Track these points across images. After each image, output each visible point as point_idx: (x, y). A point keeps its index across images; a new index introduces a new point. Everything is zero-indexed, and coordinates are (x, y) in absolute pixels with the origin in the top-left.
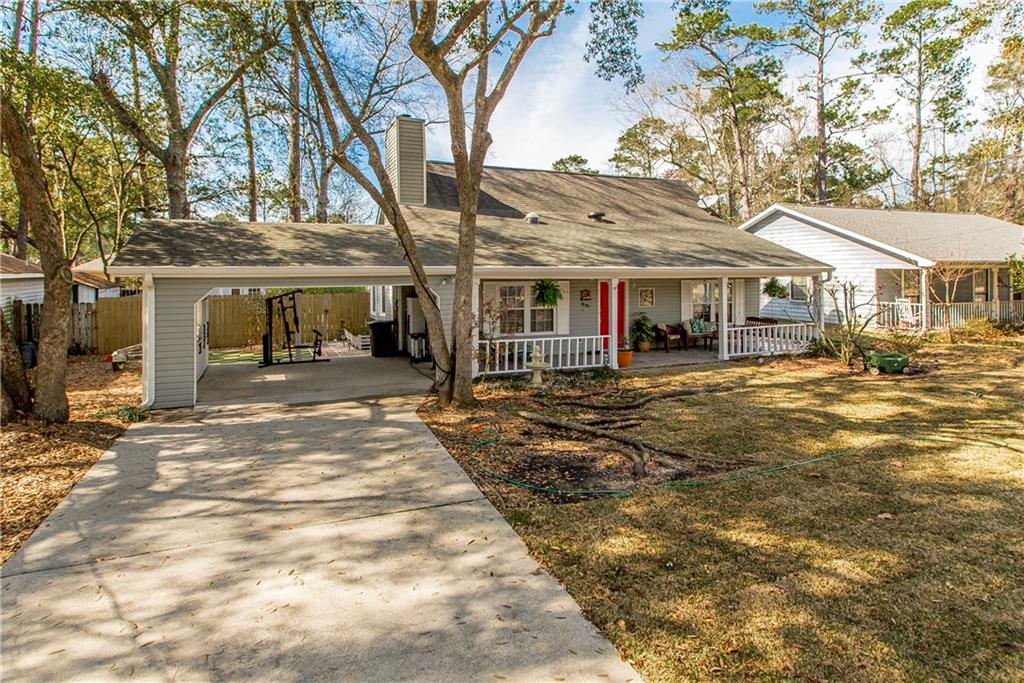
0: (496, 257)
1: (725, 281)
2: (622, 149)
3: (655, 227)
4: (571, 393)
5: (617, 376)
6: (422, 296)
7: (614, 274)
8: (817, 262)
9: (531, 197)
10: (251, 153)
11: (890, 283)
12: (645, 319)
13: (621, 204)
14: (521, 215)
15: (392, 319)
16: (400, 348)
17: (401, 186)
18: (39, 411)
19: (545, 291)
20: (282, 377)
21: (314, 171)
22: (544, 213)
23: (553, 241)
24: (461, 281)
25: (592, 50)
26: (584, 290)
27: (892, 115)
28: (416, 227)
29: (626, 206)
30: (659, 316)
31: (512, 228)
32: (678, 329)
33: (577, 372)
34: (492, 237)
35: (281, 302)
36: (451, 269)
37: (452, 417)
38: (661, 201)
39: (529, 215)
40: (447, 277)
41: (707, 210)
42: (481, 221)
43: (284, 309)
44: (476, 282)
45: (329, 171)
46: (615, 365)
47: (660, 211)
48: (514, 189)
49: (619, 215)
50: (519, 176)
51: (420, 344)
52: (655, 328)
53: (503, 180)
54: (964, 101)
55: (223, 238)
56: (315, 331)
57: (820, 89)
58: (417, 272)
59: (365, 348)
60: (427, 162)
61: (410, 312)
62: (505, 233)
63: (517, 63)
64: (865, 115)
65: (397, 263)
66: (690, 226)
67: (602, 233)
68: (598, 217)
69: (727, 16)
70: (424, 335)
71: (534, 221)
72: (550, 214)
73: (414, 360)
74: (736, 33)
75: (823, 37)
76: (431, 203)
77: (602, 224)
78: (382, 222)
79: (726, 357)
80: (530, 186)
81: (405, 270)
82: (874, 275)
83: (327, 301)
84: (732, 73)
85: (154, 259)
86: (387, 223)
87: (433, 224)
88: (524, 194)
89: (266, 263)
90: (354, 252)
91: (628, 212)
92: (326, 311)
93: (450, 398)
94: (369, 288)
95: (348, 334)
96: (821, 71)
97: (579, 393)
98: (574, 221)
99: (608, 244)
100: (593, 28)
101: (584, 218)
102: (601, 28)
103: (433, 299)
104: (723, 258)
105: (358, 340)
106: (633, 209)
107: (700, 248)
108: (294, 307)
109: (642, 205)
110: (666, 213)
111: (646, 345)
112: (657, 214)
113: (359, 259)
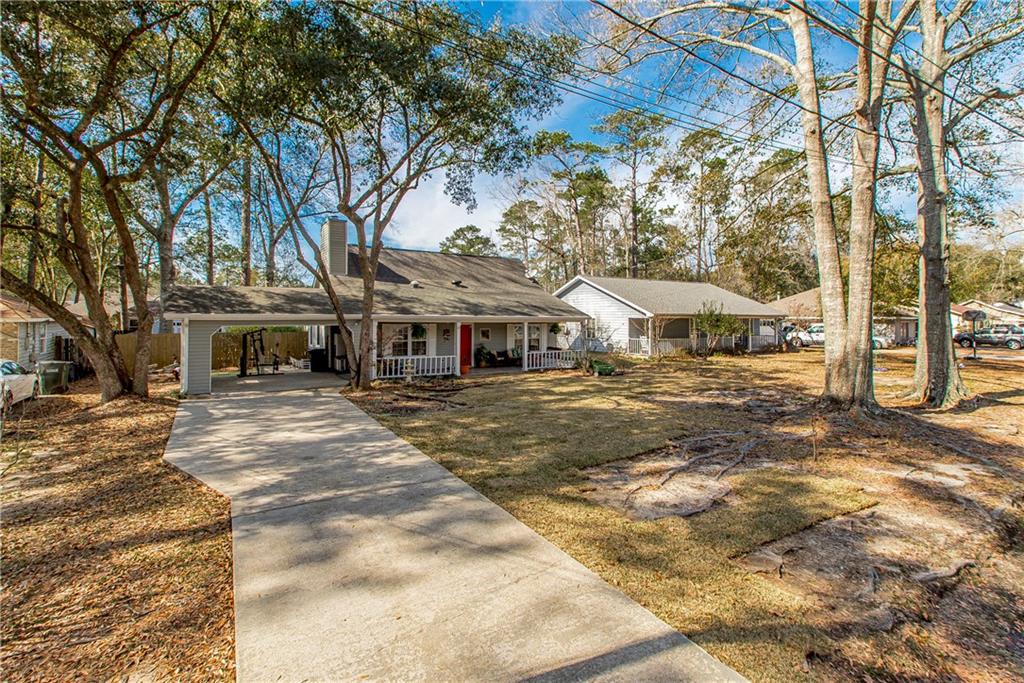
0: (389, 309)
1: (526, 324)
2: (506, 222)
3: (493, 291)
4: (427, 385)
5: (457, 378)
6: (343, 331)
7: (458, 319)
8: (583, 314)
9: (417, 269)
10: (210, 223)
11: (637, 327)
12: (483, 347)
13: (475, 275)
14: (408, 282)
15: (324, 347)
16: (330, 366)
17: (331, 266)
18: (136, 390)
19: (418, 329)
20: (257, 381)
21: (263, 240)
22: (424, 280)
23: (425, 299)
24: (365, 323)
25: (448, 188)
26: (446, 330)
27: (675, 212)
28: (339, 290)
29: (479, 276)
30: (492, 346)
31: (403, 291)
32: (504, 354)
33: (434, 377)
34: (388, 297)
35: (252, 336)
36: (360, 316)
37: (358, 394)
38: (502, 272)
39: (413, 283)
40: (358, 321)
41: (530, 279)
42: (378, 286)
43: (254, 341)
44: (375, 324)
45: (276, 242)
46: (458, 373)
47: (500, 279)
48: (405, 264)
49: (473, 283)
50: (409, 254)
51: (342, 362)
52: (489, 353)
53: (399, 258)
54: (730, 202)
55: (224, 297)
56: (275, 355)
57: (634, 190)
58: (340, 318)
59: (306, 367)
60: (349, 245)
61: (336, 343)
62: (399, 294)
63: (398, 203)
64: (660, 211)
65: (330, 312)
66: (516, 290)
67: (459, 294)
68: (457, 284)
69: (569, 136)
70: (344, 357)
71: (416, 286)
72: (428, 281)
73: (338, 373)
74: (577, 148)
75: (636, 153)
76: (350, 274)
77: (460, 289)
78: (317, 286)
79: (526, 369)
80: (416, 262)
81: (334, 316)
82: (627, 322)
83: (278, 337)
84: (574, 177)
85: (187, 309)
86: (321, 287)
87: (350, 288)
88: (412, 268)
89: (248, 312)
90: (302, 306)
91: (478, 280)
92: (277, 345)
93: (357, 385)
94: (307, 328)
95: (292, 360)
96: (634, 177)
97: (430, 385)
98: (441, 285)
99: (463, 302)
100: (448, 175)
101: (449, 284)
102: (452, 175)
103: (350, 334)
104: (526, 310)
105: (301, 363)
106: (482, 277)
107: (516, 304)
108: (261, 340)
109: (489, 276)
110: (505, 280)
111: (483, 364)
112: (497, 282)
113: (305, 310)
